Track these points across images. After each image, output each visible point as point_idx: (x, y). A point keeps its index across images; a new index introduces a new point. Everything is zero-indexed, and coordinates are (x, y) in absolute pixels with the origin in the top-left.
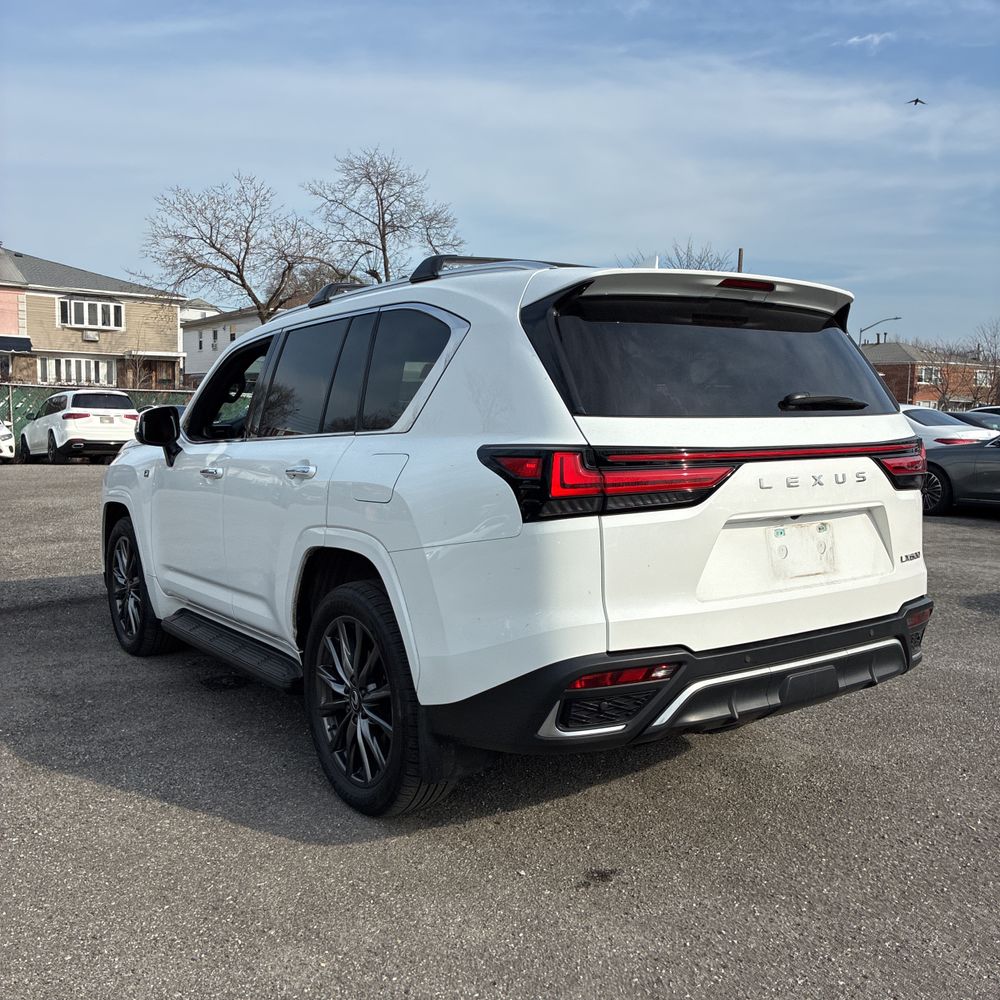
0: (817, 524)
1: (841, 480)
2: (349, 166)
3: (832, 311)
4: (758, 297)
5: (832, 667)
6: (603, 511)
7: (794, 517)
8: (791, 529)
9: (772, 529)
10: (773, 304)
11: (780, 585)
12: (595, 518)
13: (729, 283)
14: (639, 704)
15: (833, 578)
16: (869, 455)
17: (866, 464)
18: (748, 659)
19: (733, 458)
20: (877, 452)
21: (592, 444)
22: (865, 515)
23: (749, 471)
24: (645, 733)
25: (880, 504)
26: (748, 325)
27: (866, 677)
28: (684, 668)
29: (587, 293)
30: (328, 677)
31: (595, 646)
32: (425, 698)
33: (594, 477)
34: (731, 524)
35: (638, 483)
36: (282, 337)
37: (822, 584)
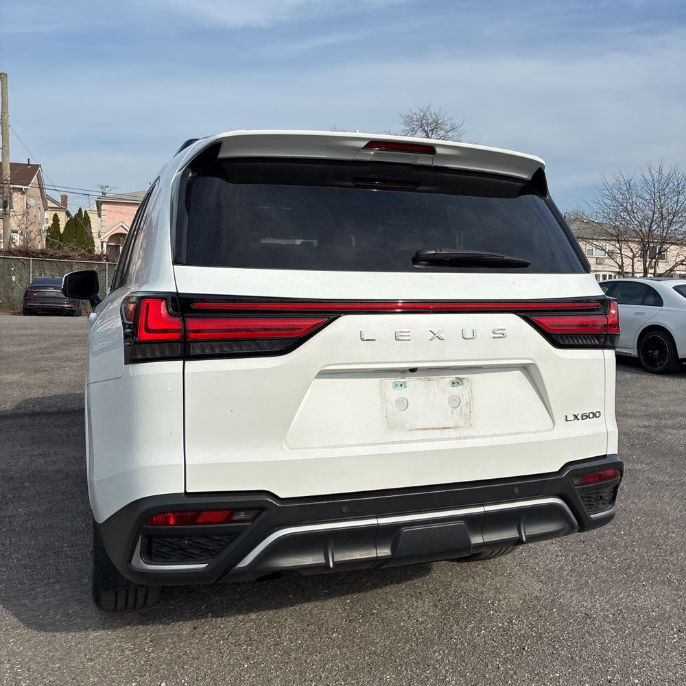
1: (469, 335)
3: (525, 176)
4: (423, 160)
5: (461, 523)
6: (186, 356)
7: (413, 370)
8: (411, 381)
9: (389, 381)
10: (447, 168)
11: (396, 436)
12: (178, 364)
13: (373, 144)
14: (222, 545)
15: (465, 433)
16: (515, 312)
18: (345, 510)
21: (179, 292)
22: (518, 374)
24: (229, 573)
27: (512, 534)
28: (264, 514)
31: (173, 486)
32: (96, 516)
33: (177, 322)
34: (324, 374)
37: (450, 439)
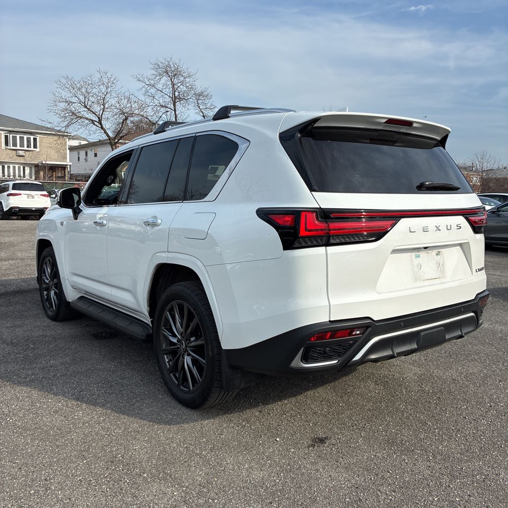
0: (435, 252)
1: (449, 228)
2: (157, 66)
3: (439, 138)
4: (404, 130)
5: (442, 328)
6: (328, 244)
7: (425, 248)
8: (423, 254)
9: (413, 254)
10: (411, 134)
11: (419, 284)
12: (323, 248)
13: (391, 121)
14: (345, 349)
15: (443, 281)
16: (462, 215)
17: (461, 220)
18: (402, 324)
19: (395, 216)
20: (465, 213)
21: (322, 207)
22: (458, 247)
23: (404, 223)
24: (348, 364)
25: (467, 241)
26: (396, 144)
27: (458, 333)
28: (370, 329)
29: (316, 125)
30: (167, 333)
31: (323, 318)
32: (225, 345)
33: (324, 225)
34: (395, 251)
35: (341, 229)
36: (139, 150)
37: (438, 284)
